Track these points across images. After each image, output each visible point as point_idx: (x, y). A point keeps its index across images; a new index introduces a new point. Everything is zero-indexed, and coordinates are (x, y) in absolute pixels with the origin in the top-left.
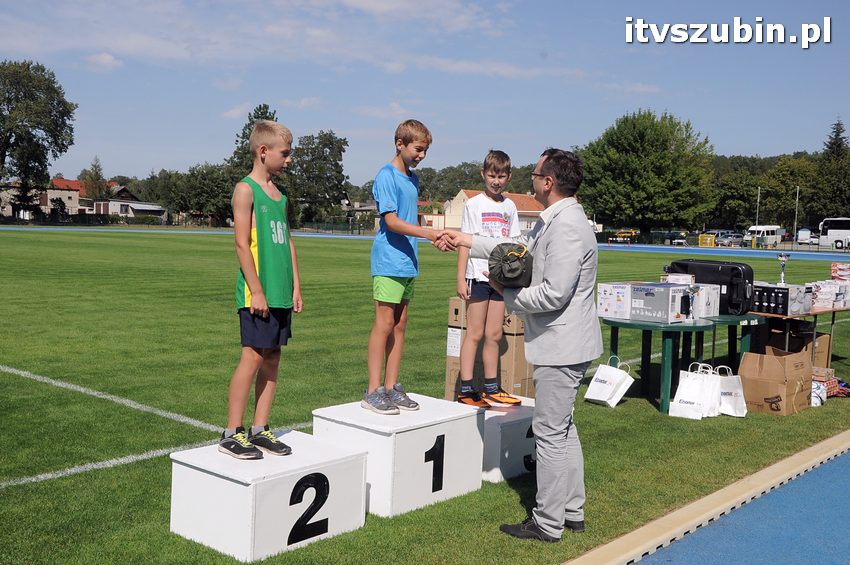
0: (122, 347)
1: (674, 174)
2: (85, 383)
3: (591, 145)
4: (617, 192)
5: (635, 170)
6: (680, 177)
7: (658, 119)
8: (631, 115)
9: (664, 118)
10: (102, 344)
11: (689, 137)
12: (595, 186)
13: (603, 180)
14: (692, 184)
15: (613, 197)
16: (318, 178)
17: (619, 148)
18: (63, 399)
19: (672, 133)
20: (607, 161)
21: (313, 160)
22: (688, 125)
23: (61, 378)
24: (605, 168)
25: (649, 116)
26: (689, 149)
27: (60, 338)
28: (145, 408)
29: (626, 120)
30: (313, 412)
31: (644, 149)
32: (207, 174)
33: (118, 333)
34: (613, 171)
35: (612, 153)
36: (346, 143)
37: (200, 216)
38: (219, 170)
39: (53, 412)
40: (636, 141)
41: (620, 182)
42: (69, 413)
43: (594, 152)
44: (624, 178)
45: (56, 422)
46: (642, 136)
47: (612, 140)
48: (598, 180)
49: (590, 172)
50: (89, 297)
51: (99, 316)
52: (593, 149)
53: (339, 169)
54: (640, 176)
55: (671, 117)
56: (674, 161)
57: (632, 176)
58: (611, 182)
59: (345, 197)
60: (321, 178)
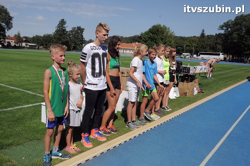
0: (27, 79)
1: (165, 40)
2: (18, 87)
3: (145, 32)
4: (152, 44)
5: (156, 39)
6: (166, 41)
7: (162, 26)
8: (155, 25)
9: (163, 26)
10: (22, 78)
11: (169, 31)
12: (146, 43)
13: (148, 41)
14: (169, 43)
15: (151, 45)
17: (153, 33)
18: (13, 91)
19: (165, 30)
20: (149, 36)
21: (75, 33)
22: (169, 28)
23: (12, 86)
24: (149, 38)
25: (160, 25)
26: (169, 34)
27: (11, 76)
29: (154, 26)
31: (158, 34)
32: (48, 36)
33: (26, 75)
34: (151, 39)
35: (151, 34)
36: (84, 29)
37: (46, 47)
38: (51, 35)
39: (11, 94)
40: (156, 31)
42: (15, 94)
43: (146, 34)
44: (154, 41)
45: (11, 96)
46: (158, 30)
47: (151, 31)
48: (147, 41)
49: (145, 39)
50: (18, 66)
51: (21, 71)
52: (146, 33)
53: (82, 36)
54: (157, 40)
55: (165, 26)
56: (165, 37)
57: (155, 40)
58: (150, 42)
59: (84, 43)
60: (78, 38)
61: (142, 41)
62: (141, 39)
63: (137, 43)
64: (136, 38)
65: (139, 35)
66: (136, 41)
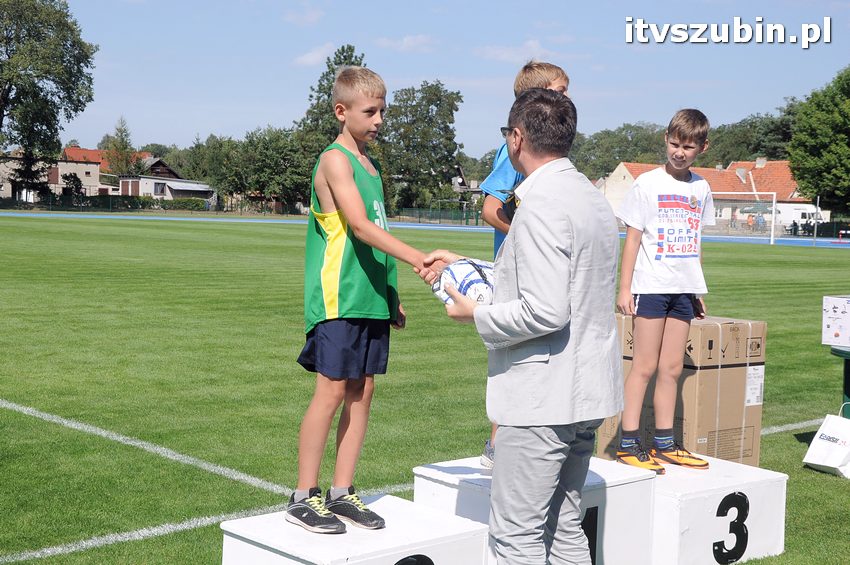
0: (157, 375)
2: (107, 424)
3: (815, 95)
10: (130, 371)
12: (820, 155)
13: (833, 147)
16: (421, 148)
20: (839, 119)
21: (414, 122)
23: (76, 417)
24: (837, 129)
27: (75, 362)
28: (187, 460)
30: (414, 471)
32: (271, 141)
33: (151, 357)
36: (459, 99)
37: (262, 199)
38: (287, 136)
39: (65, 463)
42: (85, 464)
43: (818, 105)
45: (69, 476)
47: (848, 87)
48: (825, 146)
49: (812, 133)
50: (113, 307)
51: (125, 333)
52: (818, 101)
53: (449, 134)
58: (845, 150)
59: (458, 173)
60: (424, 147)
61: (793, 146)
62: (787, 137)
63: (761, 163)
64: (755, 137)
65: (777, 115)
66: (756, 150)
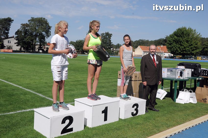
0: (46, 81)
1: (191, 42)
3: (170, 35)
4: (177, 47)
5: (181, 41)
6: (192, 43)
7: (187, 29)
8: (180, 28)
9: (189, 29)
10: (42, 80)
11: (195, 33)
12: (171, 45)
13: (173, 44)
14: (196, 45)
15: (176, 48)
16: (105, 43)
17: (177, 36)
18: (25, 93)
19: (191, 32)
20: (174, 39)
21: (104, 39)
22: (195, 30)
23: (28, 88)
24: (174, 41)
25: (185, 28)
26: (195, 36)
27: (33, 79)
28: (44, 96)
29: (179, 29)
30: (75, 100)
31: (183, 36)
32: (80, 42)
33: (47, 78)
34: (175, 41)
35: (175, 37)
36: (112, 35)
38: (83, 41)
39: (22, 97)
40: (181, 34)
41: (177, 44)
42: (25, 97)
43: (171, 37)
44: (178, 43)
45: (21, 99)
46: (183, 33)
47: (175, 34)
48: (172, 44)
49: (170, 41)
50: (45, 69)
51: (45, 74)
52: (171, 36)
53: (110, 41)
54: (182, 43)
55: (191, 28)
56: (191, 39)
57: (180, 42)
58: (175, 44)
59: (112, 47)
60: (106, 43)
61: (167, 44)
62: (166, 42)
63: (162, 46)
64: (161, 42)
65: (164, 38)
66: (161, 44)
